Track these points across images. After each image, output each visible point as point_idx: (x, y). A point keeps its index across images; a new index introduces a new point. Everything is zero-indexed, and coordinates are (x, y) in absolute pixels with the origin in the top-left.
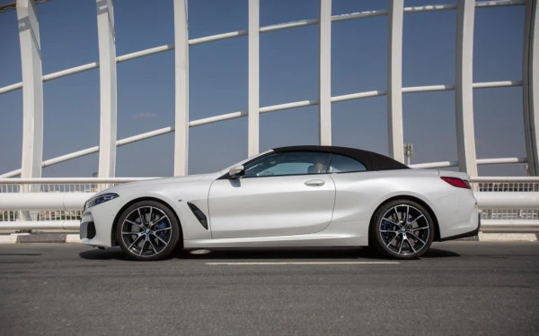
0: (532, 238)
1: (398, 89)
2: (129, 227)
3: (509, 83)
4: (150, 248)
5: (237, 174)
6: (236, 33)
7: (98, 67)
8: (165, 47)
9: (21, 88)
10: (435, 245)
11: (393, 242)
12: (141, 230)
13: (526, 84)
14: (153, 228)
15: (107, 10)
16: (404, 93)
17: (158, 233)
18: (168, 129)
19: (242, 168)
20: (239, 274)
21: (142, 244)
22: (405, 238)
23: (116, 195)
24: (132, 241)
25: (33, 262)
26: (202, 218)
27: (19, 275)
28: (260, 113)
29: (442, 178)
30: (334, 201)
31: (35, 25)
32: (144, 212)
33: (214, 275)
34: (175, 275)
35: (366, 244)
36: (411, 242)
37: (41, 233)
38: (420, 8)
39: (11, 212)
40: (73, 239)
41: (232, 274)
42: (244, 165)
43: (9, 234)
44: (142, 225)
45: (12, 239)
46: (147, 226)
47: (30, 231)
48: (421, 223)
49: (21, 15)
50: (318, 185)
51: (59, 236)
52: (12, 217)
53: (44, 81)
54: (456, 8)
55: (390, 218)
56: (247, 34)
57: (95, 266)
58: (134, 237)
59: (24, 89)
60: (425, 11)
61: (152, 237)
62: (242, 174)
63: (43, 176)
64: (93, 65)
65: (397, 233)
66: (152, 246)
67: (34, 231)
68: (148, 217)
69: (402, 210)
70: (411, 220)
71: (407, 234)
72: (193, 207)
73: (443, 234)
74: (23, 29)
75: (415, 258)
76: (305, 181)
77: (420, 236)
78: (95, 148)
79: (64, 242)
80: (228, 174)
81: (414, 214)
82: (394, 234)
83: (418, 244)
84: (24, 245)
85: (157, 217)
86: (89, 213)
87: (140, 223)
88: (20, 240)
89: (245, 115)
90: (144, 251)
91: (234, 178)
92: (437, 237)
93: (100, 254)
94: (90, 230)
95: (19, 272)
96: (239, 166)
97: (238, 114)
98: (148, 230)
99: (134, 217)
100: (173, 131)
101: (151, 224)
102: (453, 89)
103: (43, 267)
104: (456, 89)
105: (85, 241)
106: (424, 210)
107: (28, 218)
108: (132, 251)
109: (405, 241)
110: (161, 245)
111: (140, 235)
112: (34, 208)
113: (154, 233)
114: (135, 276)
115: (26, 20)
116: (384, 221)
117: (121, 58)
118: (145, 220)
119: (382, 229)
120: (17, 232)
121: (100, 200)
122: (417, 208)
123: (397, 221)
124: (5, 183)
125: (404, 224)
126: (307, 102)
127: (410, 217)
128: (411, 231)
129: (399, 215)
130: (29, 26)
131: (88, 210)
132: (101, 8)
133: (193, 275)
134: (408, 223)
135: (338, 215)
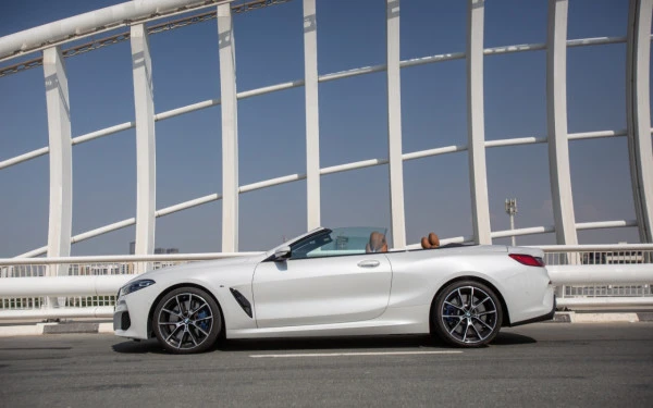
0: (632, 318)
1: (480, 144)
2: (166, 317)
3: (611, 133)
4: (189, 339)
5: (283, 256)
6: (290, 84)
7: (133, 127)
8: (210, 102)
9: (48, 153)
10: (503, 330)
11: (458, 328)
12: (180, 320)
13: (631, 134)
14: (192, 318)
15: (144, 63)
16: (487, 148)
17: (198, 323)
18: (215, 196)
19: (289, 249)
20: (283, 368)
21: (181, 336)
22: (469, 323)
23: (152, 282)
24: (170, 332)
25: (62, 358)
26: (245, 305)
27: (49, 373)
28: (321, 175)
29: (511, 255)
30: (391, 284)
31: (64, 82)
32: (183, 299)
33: (255, 369)
34: (213, 370)
35: (428, 331)
36: (478, 328)
37: (71, 322)
38: (502, 50)
39: (36, 299)
40: (106, 328)
41: (274, 368)
42: (291, 246)
43: (34, 324)
44: (180, 315)
45: (38, 329)
46: (186, 315)
47: (58, 320)
48: (488, 306)
49: (48, 72)
50: (372, 266)
51: (91, 324)
52: (37, 304)
53: (74, 144)
54: (545, 48)
55: (454, 301)
56: (303, 85)
57: (128, 361)
58: (172, 328)
59: (51, 155)
60: (507, 52)
61: (192, 328)
62: (289, 255)
63: (71, 255)
64: (128, 124)
65: (461, 318)
66: (191, 338)
67: (62, 320)
68: (188, 304)
69: (467, 292)
70: (477, 303)
71: (473, 319)
72: (236, 294)
73: (513, 318)
74: (50, 88)
75: (483, 345)
76: (359, 262)
77: (487, 322)
78: (131, 220)
79: (96, 331)
80: (274, 256)
81: (480, 296)
82: (459, 319)
83: (486, 330)
84: (52, 337)
85: (197, 305)
86: (123, 302)
87: (178, 312)
88: (48, 331)
89: (303, 178)
90: (183, 343)
91: (280, 260)
92: (506, 321)
93: (135, 347)
94: (125, 320)
95: (50, 370)
96: (285, 248)
97: (295, 176)
98: (187, 320)
99: (172, 305)
100: (220, 198)
101: (191, 313)
102: (546, 142)
103: (74, 363)
104: (549, 141)
105: (119, 332)
106: (490, 292)
107: (56, 305)
108: (170, 343)
109: (471, 327)
110: (202, 336)
111: (178, 325)
112: (61, 294)
113: (194, 323)
114: (170, 372)
115: (54, 77)
116: (446, 305)
117: (160, 115)
118: (184, 309)
119: (445, 313)
120: (44, 322)
121: (135, 287)
122: (483, 289)
123: (461, 304)
124: (29, 263)
125: (468, 308)
126: (374, 161)
127: (476, 299)
128: (477, 316)
129: (464, 298)
130: (56, 85)
131: (121, 299)
132: (137, 61)
133: (233, 370)
134: (473, 307)
135: (395, 299)
